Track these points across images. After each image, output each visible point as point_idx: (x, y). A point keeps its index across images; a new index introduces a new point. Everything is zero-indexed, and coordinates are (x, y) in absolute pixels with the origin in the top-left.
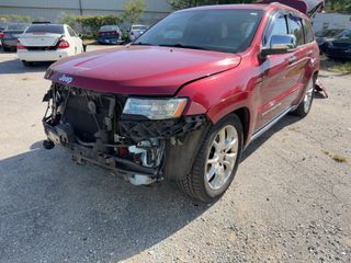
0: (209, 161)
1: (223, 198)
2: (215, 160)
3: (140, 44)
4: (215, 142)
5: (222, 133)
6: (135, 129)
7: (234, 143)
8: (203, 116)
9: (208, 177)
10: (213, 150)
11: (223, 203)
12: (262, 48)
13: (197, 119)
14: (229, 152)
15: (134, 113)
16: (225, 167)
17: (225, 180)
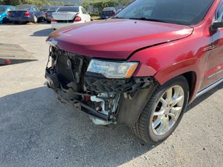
0: (155, 114)
1: (166, 141)
2: (162, 112)
3: (117, 18)
4: (162, 98)
5: (170, 91)
6: (94, 84)
7: (180, 99)
8: (151, 78)
9: (153, 125)
10: (160, 104)
11: (165, 146)
12: (214, 21)
13: (146, 80)
14: (176, 106)
15: (94, 71)
16: (170, 118)
17: (169, 128)
